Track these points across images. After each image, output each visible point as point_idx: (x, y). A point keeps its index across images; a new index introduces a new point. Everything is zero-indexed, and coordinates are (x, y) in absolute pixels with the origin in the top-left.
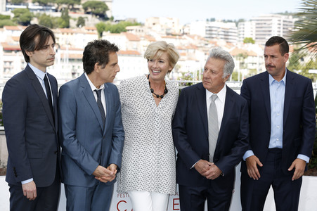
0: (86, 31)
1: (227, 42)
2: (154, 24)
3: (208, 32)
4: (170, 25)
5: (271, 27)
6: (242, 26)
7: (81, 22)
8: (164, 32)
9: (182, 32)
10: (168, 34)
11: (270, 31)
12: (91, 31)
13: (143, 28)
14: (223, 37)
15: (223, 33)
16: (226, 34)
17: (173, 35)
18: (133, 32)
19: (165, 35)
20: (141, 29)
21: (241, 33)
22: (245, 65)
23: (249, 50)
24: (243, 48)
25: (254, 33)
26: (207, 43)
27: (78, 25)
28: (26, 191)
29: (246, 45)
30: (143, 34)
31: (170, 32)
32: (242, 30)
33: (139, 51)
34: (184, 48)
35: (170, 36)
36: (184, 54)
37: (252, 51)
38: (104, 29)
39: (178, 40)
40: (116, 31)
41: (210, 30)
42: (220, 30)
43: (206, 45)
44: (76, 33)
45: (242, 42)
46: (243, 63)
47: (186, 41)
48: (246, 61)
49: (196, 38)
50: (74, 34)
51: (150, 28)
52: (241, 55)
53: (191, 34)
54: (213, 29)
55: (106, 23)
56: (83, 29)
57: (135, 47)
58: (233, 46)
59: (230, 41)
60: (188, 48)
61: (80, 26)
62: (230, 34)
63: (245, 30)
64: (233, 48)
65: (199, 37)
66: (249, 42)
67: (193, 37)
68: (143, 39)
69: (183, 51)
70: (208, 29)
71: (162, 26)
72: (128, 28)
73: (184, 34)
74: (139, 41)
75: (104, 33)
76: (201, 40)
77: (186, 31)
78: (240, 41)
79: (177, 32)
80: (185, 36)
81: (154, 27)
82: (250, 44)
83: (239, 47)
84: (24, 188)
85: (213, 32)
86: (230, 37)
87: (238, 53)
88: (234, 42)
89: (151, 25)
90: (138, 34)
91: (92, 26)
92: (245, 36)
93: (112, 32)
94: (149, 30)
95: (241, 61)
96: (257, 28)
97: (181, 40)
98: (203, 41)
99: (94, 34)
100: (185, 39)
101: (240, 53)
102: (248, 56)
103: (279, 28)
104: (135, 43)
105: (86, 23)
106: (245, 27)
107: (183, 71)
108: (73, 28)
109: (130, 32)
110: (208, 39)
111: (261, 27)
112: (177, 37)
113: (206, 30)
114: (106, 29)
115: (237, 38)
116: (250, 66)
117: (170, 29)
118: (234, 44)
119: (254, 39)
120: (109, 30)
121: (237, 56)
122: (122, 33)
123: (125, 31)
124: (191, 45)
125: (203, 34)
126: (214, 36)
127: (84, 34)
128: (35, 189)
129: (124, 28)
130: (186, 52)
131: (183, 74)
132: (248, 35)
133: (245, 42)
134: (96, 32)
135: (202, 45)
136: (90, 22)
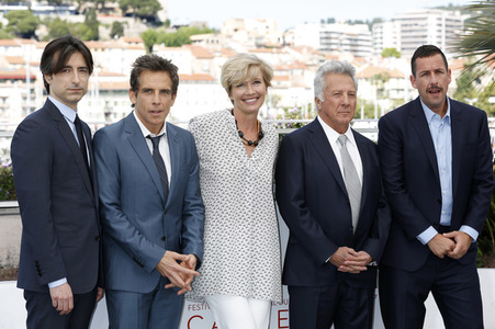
0: (127, 45)
1: (356, 56)
2: (236, 30)
3: (324, 41)
4: (262, 32)
5: (426, 30)
6: (379, 30)
7: (118, 30)
8: (252, 43)
9: (281, 42)
10: (259, 46)
11: (425, 36)
12: (133, 45)
13: (219, 37)
14: (348, 47)
15: (348, 42)
16: (354, 43)
17: (266, 47)
18: (203, 44)
19: (255, 48)
20: (215, 39)
21: (378, 41)
22: (385, 93)
23: (392, 69)
24: (381, 66)
25: (399, 41)
26: (322, 58)
27: (112, 36)
28: (56, 299)
29: (386, 60)
30: (219, 47)
31: (262, 42)
32: (378, 35)
33: (212, 74)
34: (285, 67)
35: (263, 49)
36: (286, 78)
37: (396, 70)
38: (155, 40)
39: (275, 55)
40: (175, 43)
41: (327, 38)
42: (344, 36)
43: (321, 61)
44: (110, 49)
45: (380, 56)
46: (382, 90)
47: (289, 56)
48: (387, 86)
49: (305, 51)
50: (107, 50)
51: (230, 37)
52: (379, 77)
53: (296, 44)
54: (333, 35)
55: (159, 30)
56: (121, 41)
57: (206, 68)
58: (365, 62)
59: (360, 54)
60: (291, 68)
61: (116, 37)
62: (360, 43)
63: (383, 35)
64: (365, 66)
65: (309, 49)
66: (391, 56)
67: (299, 49)
68: (218, 54)
69: (284, 73)
70: (324, 35)
71: (248, 33)
72: (193, 38)
73: (284, 45)
74: (212, 58)
75: (155, 48)
76: (314, 53)
77: (288, 40)
78: (376, 54)
79: (274, 42)
80: (286, 48)
81: (236, 36)
82: (393, 59)
83: (376, 65)
84: (53, 294)
85: (333, 41)
86: (360, 48)
87: (373, 74)
88: (368, 57)
89: (231, 32)
90: (211, 47)
91: (136, 37)
92: (385, 46)
93: (169, 45)
94: (228, 40)
95: (379, 87)
96: (403, 31)
97: (281, 55)
98: (316, 56)
99: (140, 48)
100: (286, 53)
101: (377, 73)
102: (390, 77)
103: (440, 31)
104: (205, 62)
105: (126, 31)
106: (383, 30)
107: (285, 105)
108: (105, 40)
109: (197, 43)
110: (324, 52)
111: (411, 31)
112: (274, 50)
113: (321, 38)
114: (158, 40)
115: (371, 50)
116: (394, 94)
117: (261, 38)
118: (367, 59)
119: (399, 50)
120: (164, 42)
121: (372, 79)
122: (184, 47)
123: (189, 43)
124: (297, 62)
125: (317, 45)
126: (333, 47)
127: (123, 49)
128: (71, 295)
129: (187, 38)
130: (289, 73)
131: (286, 110)
132: (388, 44)
133: (384, 56)
134: (142, 45)
135: (315, 62)
136: (131, 30)
